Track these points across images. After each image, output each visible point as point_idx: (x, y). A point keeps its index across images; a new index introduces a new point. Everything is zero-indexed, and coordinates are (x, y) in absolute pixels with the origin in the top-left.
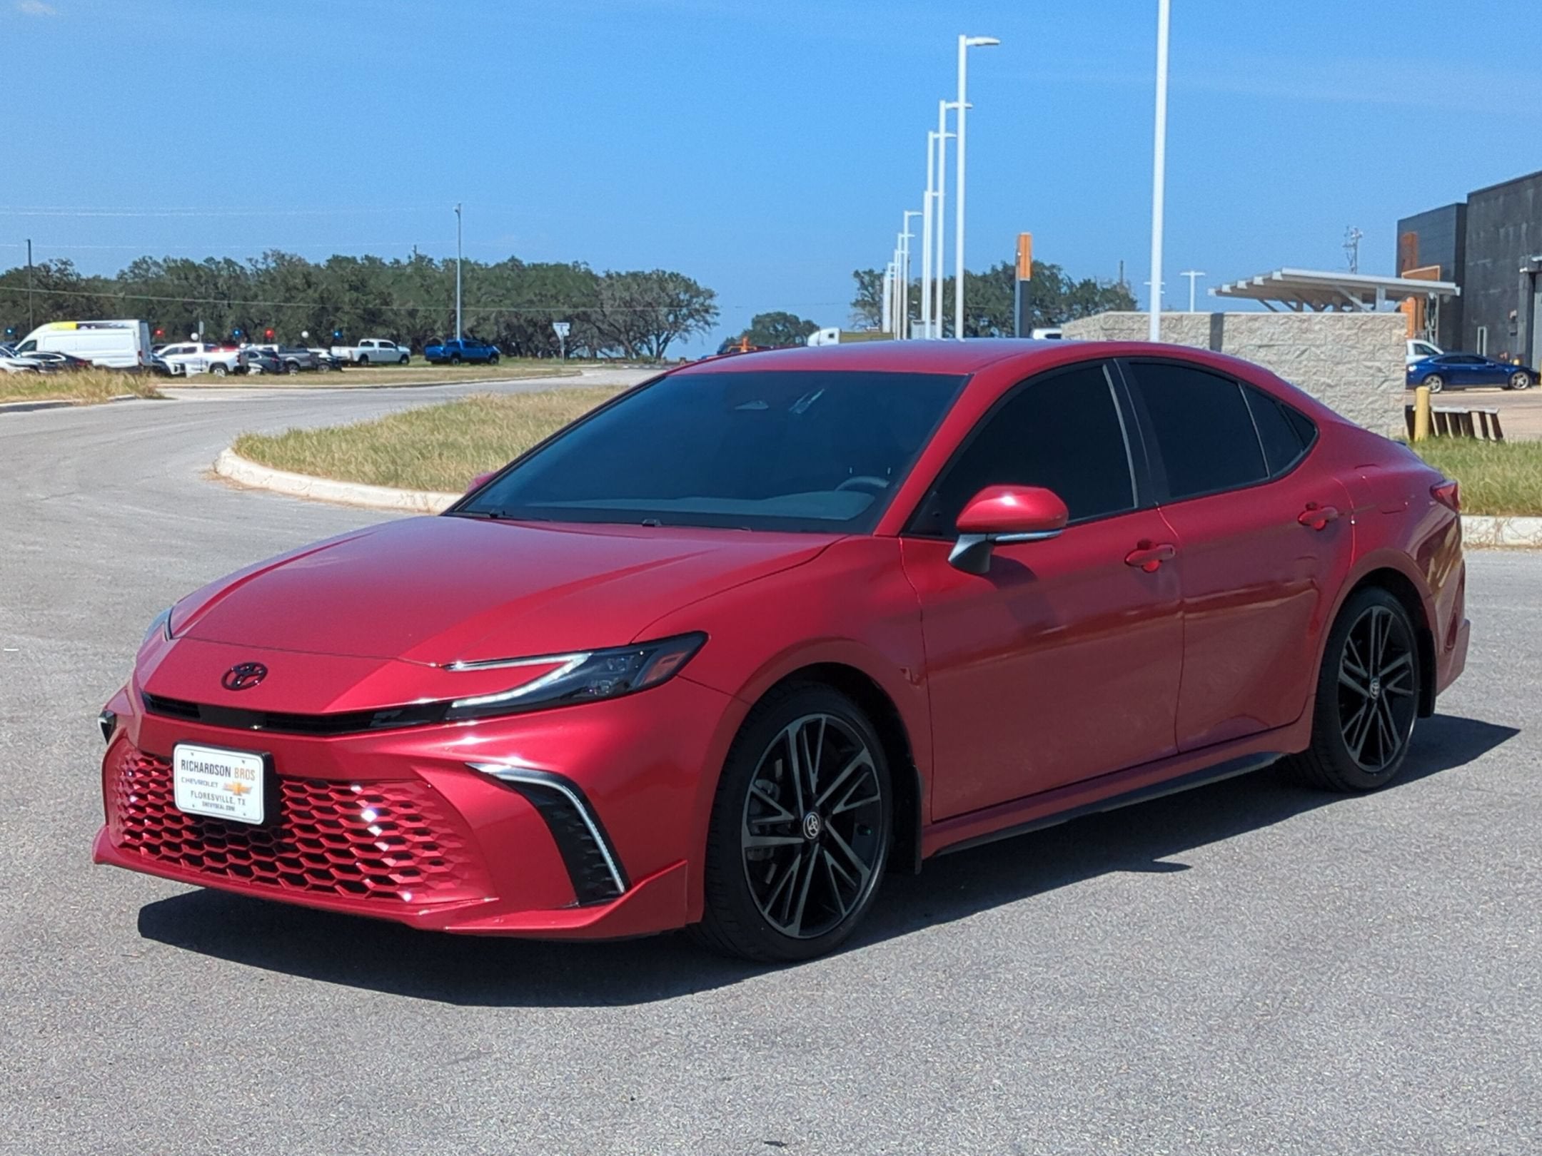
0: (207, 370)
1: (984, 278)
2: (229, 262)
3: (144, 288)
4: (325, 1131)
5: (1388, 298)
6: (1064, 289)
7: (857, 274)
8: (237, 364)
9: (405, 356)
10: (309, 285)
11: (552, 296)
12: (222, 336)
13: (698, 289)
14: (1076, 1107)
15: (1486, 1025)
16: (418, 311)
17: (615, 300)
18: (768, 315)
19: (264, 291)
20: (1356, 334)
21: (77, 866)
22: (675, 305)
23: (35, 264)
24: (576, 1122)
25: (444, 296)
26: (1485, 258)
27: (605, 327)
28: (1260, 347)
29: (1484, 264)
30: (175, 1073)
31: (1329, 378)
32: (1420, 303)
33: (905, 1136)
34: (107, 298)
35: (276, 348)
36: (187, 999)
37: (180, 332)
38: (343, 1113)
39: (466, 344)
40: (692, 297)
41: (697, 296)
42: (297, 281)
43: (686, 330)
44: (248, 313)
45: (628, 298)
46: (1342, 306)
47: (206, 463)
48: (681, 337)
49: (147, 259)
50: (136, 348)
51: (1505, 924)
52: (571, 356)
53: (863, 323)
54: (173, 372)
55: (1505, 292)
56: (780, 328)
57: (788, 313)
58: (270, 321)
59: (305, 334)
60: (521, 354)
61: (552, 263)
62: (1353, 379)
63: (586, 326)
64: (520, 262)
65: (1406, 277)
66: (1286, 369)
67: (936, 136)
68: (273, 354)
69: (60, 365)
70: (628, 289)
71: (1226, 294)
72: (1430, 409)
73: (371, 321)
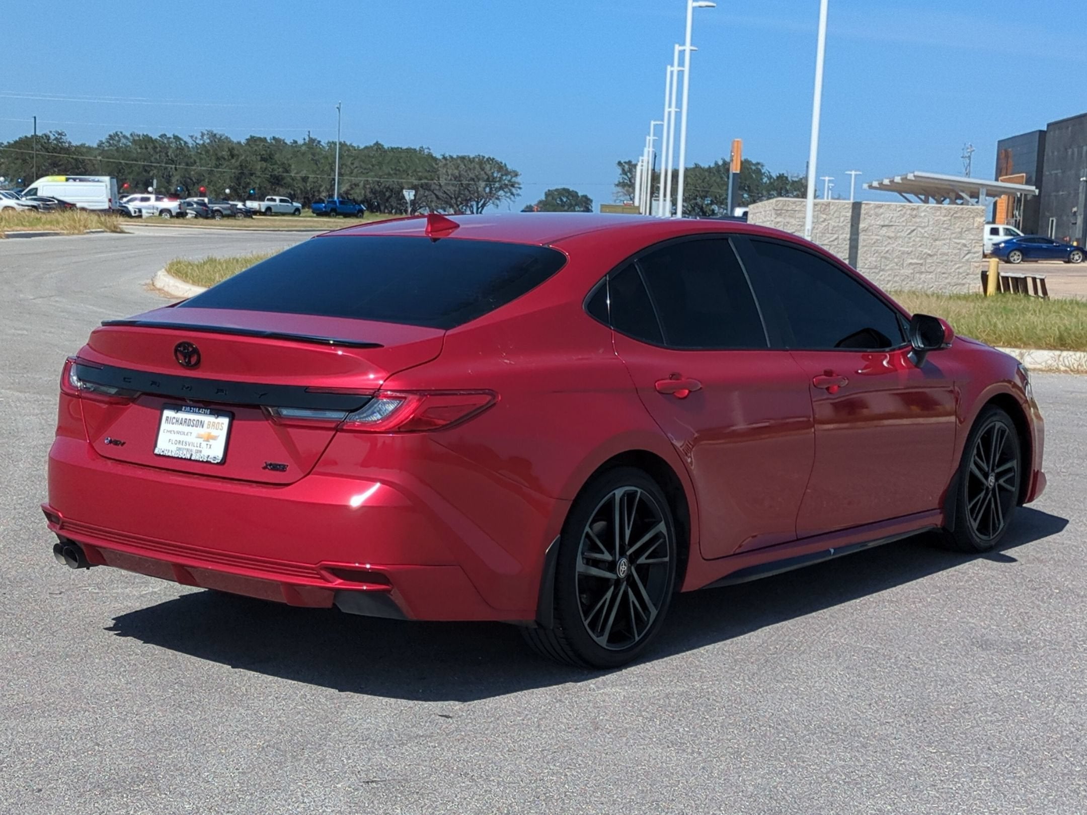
0: (157, 213)
1: (709, 169)
2: (177, 138)
3: (116, 154)
4: (164, 699)
5: (988, 195)
6: (765, 180)
7: (620, 163)
8: (179, 211)
9: (297, 210)
10: (233, 156)
11: (404, 171)
12: (170, 189)
13: (507, 169)
14: (638, 702)
15: (912, 665)
16: (308, 177)
17: (448, 175)
18: (557, 190)
19: (201, 159)
20: (950, 220)
21: (26, 537)
22: (490, 181)
23: (39, 133)
24: (323, 700)
25: (327, 168)
26: (1057, 169)
27: (440, 194)
28: (883, 226)
29: (1056, 174)
30: (74, 663)
31: (929, 249)
32: (1011, 200)
33: (527, 715)
34: (89, 160)
35: (206, 200)
36: (88, 620)
37: (140, 186)
38: (177, 690)
39: (341, 202)
40: (502, 175)
41: (506, 175)
42: (224, 153)
43: (498, 199)
44: (189, 174)
45: (457, 174)
46: (956, 199)
47: (147, 279)
48: (493, 203)
49: (119, 133)
50: (107, 195)
51: (944, 606)
52: (416, 214)
53: (622, 198)
54: (133, 214)
55: (1069, 194)
56: (565, 200)
57: (571, 189)
58: (204, 180)
59: (227, 191)
60: (381, 211)
61: (405, 147)
62: (946, 251)
63: (427, 193)
64: (382, 146)
65: (1002, 181)
66: (900, 242)
67: (672, 69)
68: (204, 204)
69: (54, 206)
70: (457, 167)
71: (875, 188)
72: (998, 274)
73: (276, 183)
